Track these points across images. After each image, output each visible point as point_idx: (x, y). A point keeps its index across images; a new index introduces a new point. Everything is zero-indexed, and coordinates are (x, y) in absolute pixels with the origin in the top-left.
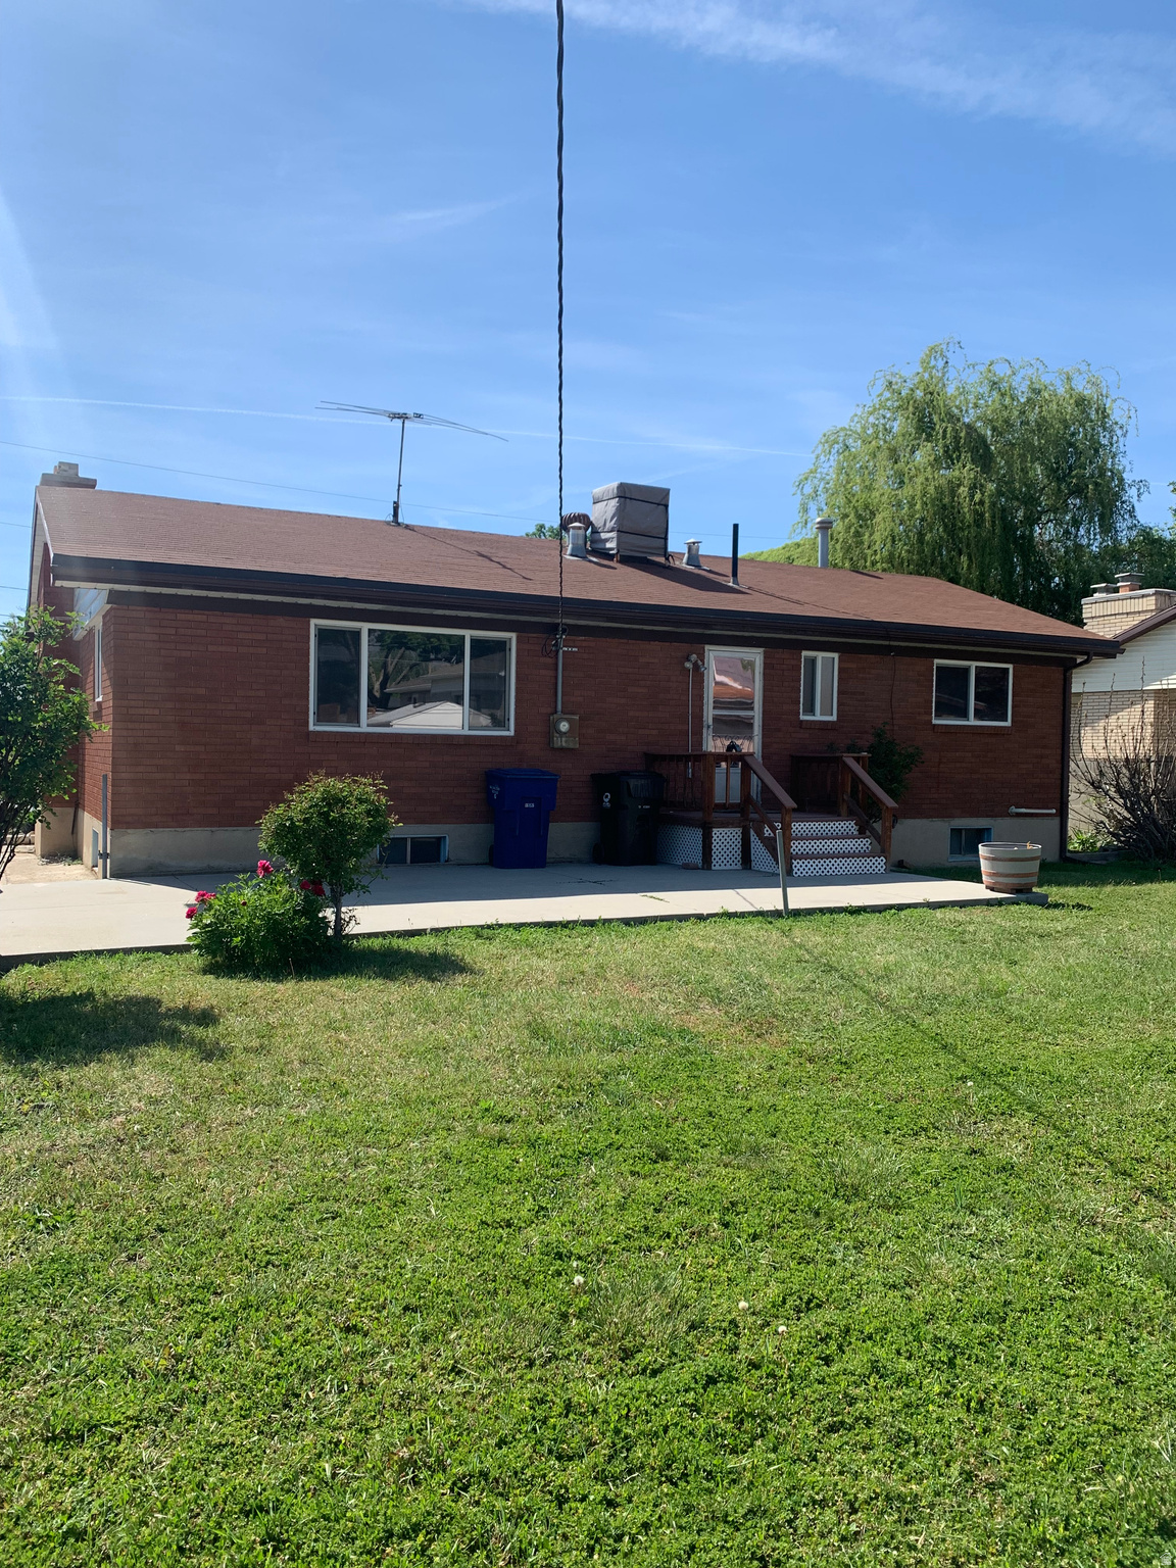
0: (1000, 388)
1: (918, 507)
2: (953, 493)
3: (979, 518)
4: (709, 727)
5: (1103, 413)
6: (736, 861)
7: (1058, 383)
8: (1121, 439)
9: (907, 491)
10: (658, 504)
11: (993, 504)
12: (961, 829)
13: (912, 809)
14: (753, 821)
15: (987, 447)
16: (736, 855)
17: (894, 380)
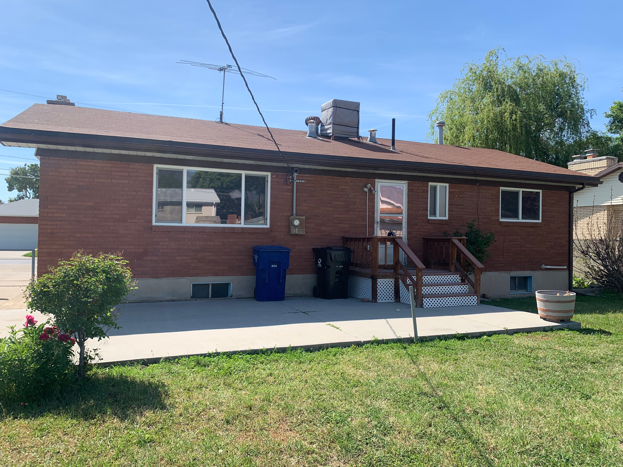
0: (523, 69)
1: (485, 122)
2: (502, 117)
3: (514, 127)
4: (378, 223)
5: (573, 79)
6: (391, 297)
7: (551, 66)
8: (581, 92)
9: (480, 115)
10: (354, 110)
11: (521, 121)
12: (516, 277)
13: (491, 267)
14: (401, 275)
15: (518, 96)
16: (391, 294)
17: (473, 68)
